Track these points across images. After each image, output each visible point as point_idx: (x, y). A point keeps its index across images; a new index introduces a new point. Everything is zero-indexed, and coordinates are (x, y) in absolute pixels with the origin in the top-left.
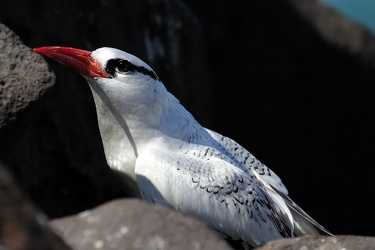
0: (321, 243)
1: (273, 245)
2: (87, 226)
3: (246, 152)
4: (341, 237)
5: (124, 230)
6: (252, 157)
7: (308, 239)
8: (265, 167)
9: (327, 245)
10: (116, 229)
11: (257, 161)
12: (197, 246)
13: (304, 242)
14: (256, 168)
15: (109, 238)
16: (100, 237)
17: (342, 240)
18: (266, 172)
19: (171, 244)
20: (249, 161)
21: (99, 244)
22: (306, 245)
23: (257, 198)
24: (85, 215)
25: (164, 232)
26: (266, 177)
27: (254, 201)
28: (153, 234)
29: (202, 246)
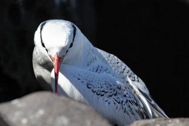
0: (169, 123)
1: (137, 124)
2: (16, 109)
3: (124, 65)
4: (182, 119)
5: (41, 112)
6: (128, 68)
7: (160, 120)
8: (136, 76)
9: (172, 124)
10: (36, 111)
11: (131, 72)
12: (88, 123)
13: (158, 122)
14: (130, 76)
15: (31, 117)
16: (25, 116)
17: (183, 121)
18: (136, 79)
19: (72, 121)
20: (125, 71)
21: (24, 121)
22: (159, 124)
23: (129, 99)
24: (16, 102)
25: (67, 113)
26: (136, 83)
27: (127, 101)
28: (60, 115)
29: (92, 123)
